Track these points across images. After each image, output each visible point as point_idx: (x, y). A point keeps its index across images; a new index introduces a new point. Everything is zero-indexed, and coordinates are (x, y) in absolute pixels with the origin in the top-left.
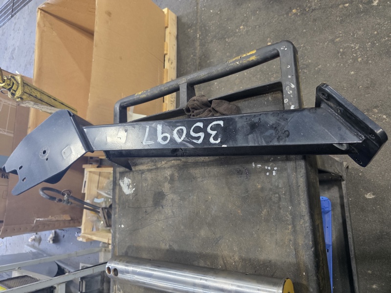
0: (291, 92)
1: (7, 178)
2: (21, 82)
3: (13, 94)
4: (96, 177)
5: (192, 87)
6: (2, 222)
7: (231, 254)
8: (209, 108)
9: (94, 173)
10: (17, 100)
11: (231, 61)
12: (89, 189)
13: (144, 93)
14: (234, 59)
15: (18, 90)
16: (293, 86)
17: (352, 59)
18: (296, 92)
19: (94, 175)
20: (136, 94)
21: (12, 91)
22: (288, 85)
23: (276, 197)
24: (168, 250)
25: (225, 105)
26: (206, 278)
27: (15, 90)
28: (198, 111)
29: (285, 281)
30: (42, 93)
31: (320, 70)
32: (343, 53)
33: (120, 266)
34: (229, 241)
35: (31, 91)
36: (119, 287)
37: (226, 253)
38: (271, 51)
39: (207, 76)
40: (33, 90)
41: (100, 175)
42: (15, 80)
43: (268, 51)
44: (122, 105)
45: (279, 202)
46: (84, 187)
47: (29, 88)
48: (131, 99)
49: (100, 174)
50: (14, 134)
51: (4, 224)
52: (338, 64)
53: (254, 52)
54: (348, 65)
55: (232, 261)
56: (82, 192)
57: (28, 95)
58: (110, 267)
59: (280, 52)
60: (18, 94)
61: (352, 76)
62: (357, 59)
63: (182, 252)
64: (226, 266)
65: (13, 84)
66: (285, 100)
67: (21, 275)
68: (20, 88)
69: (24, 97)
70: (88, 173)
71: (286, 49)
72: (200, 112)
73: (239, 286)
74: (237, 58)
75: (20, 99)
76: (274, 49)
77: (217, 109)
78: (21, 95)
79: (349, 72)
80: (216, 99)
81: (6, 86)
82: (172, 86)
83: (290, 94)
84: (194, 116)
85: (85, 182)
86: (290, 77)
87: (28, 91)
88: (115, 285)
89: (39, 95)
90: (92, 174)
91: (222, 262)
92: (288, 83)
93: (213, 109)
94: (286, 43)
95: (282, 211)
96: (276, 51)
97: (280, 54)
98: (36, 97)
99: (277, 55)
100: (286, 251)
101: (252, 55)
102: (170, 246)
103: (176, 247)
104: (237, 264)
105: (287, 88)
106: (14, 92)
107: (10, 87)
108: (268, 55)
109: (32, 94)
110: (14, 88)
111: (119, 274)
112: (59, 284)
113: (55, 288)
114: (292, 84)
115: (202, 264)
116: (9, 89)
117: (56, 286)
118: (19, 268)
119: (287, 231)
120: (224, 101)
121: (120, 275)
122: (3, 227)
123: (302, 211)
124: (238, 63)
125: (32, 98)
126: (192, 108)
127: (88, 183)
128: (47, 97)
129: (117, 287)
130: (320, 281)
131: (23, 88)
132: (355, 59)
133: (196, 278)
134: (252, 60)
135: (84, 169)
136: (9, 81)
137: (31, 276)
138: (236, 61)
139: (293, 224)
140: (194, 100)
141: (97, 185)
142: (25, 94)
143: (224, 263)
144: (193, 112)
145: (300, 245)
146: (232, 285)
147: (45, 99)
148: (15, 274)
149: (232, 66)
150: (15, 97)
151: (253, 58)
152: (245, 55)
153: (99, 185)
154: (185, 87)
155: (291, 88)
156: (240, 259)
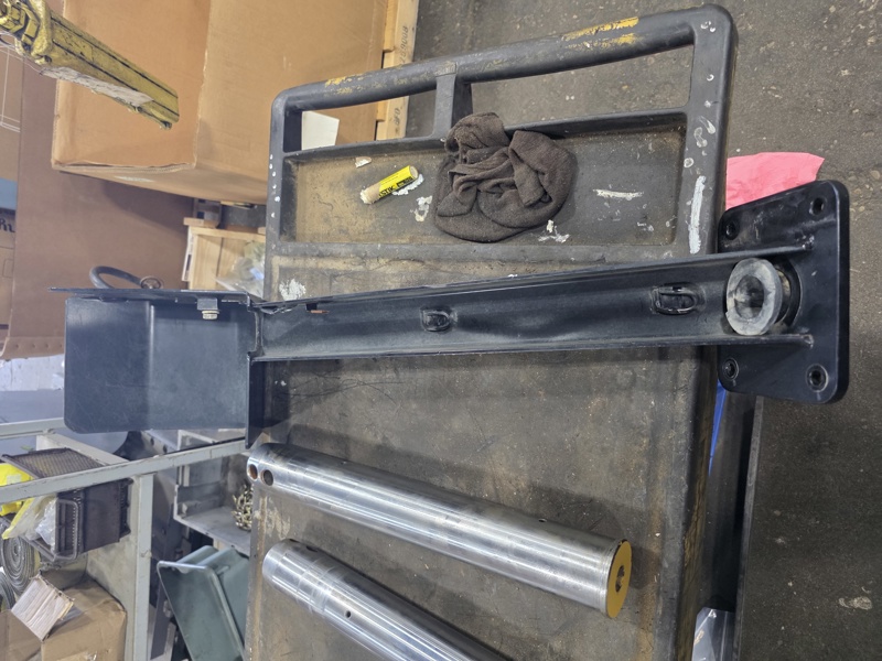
0: (705, 142)
1: (11, 230)
2: (46, 15)
3: (28, 48)
4: (215, 249)
5: (466, 85)
6: (5, 327)
7: (512, 475)
8: (504, 149)
9: (209, 238)
10: (38, 62)
11: (573, 36)
12: (198, 274)
13: (348, 84)
14: (580, 34)
15: (39, 38)
16: (712, 129)
17: (854, 36)
18: (715, 145)
19: (209, 243)
20: (328, 83)
21: (23, 37)
22: (700, 125)
23: (627, 376)
24: (379, 447)
25: (543, 147)
26: (456, 516)
27: (32, 35)
28: (476, 151)
29: (619, 546)
30: (96, 45)
31: (770, 53)
32: (836, 18)
33: (278, 467)
34: (512, 448)
35: (69, 41)
36: (271, 502)
37: (502, 471)
38: (674, 28)
39: (507, 65)
40: (75, 38)
41: (222, 246)
42: (30, 9)
43: (667, 27)
44: (291, 103)
45: (630, 388)
46: (188, 268)
47: (65, 33)
48: (314, 92)
49: (222, 243)
50: (20, 127)
51: (9, 331)
52: (817, 46)
53: (632, 22)
54: (841, 52)
55: (512, 488)
56: (183, 279)
57: (63, 51)
58: (256, 465)
59: (696, 35)
60: (40, 45)
61: (842, 80)
62: (866, 39)
63: (408, 456)
64: (498, 496)
65: (27, 19)
66: (686, 160)
67: (56, 447)
68: (43, 31)
69: (54, 55)
70: (196, 238)
71: (712, 30)
72: (482, 155)
73: (523, 542)
74: (587, 31)
75: (43, 60)
76: (683, 25)
77: (522, 155)
78: (47, 50)
79: (837, 70)
80: (523, 130)
81: (11, 26)
82: (418, 75)
83: (701, 149)
84: (465, 161)
85: (190, 256)
86: (708, 104)
87: (62, 41)
88: (264, 497)
89: (88, 53)
90: (204, 241)
91: (491, 487)
92: (701, 119)
93: (513, 151)
94: (716, 15)
95: (633, 407)
96: (686, 30)
97: (697, 41)
98: (81, 57)
99: (687, 40)
100: (628, 486)
101: (626, 30)
102: (384, 438)
103: (396, 443)
104: (522, 495)
105: (697, 132)
106: (29, 42)
107: (19, 27)
108: (666, 36)
109: (72, 49)
110: (30, 29)
111: (275, 482)
112: (139, 476)
113: (132, 482)
114: (710, 124)
115: (449, 483)
116: (18, 34)
117: (133, 478)
118: (50, 431)
119: (637, 448)
120: (541, 137)
121: (277, 485)
122: (7, 339)
123: (677, 414)
124: (588, 46)
125: (75, 61)
126: (463, 144)
127: (197, 260)
128: (107, 58)
129: (266, 500)
130: (687, 551)
131: (50, 32)
132: (860, 38)
133: (438, 513)
134: (625, 44)
135: (187, 227)
136: (16, 11)
137: (79, 451)
138: (584, 38)
139: (653, 435)
140: (469, 125)
141: (215, 267)
142: (56, 48)
143: (496, 489)
144: (465, 152)
145: (660, 478)
146: (510, 537)
147: (104, 62)
148: (43, 444)
149: (573, 49)
150: (33, 54)
151: (628, 40)
152: (608, 28)
153: (221, 267)
154: (451, 85)
155: (706, 134)
156: (529, 487)
